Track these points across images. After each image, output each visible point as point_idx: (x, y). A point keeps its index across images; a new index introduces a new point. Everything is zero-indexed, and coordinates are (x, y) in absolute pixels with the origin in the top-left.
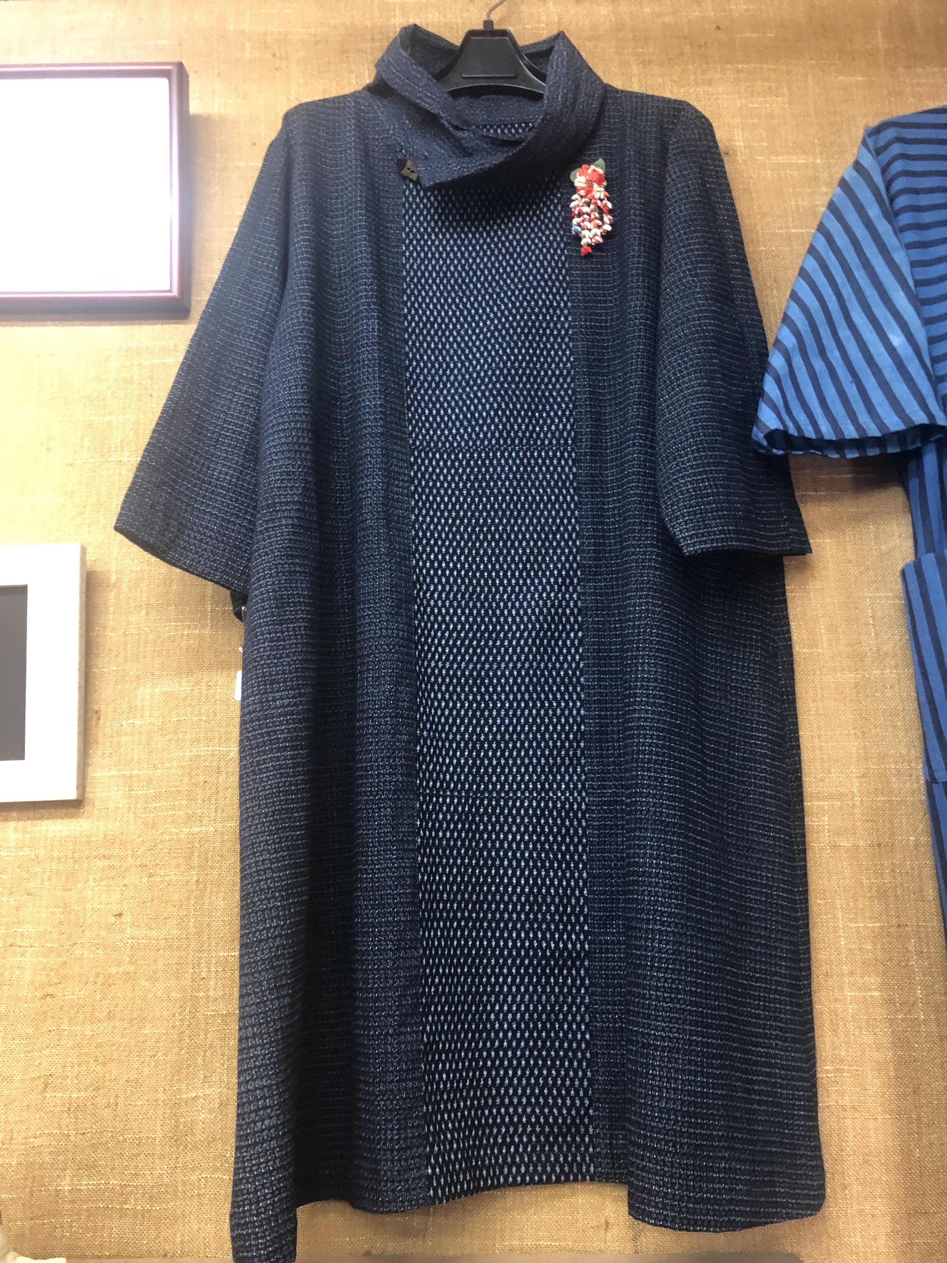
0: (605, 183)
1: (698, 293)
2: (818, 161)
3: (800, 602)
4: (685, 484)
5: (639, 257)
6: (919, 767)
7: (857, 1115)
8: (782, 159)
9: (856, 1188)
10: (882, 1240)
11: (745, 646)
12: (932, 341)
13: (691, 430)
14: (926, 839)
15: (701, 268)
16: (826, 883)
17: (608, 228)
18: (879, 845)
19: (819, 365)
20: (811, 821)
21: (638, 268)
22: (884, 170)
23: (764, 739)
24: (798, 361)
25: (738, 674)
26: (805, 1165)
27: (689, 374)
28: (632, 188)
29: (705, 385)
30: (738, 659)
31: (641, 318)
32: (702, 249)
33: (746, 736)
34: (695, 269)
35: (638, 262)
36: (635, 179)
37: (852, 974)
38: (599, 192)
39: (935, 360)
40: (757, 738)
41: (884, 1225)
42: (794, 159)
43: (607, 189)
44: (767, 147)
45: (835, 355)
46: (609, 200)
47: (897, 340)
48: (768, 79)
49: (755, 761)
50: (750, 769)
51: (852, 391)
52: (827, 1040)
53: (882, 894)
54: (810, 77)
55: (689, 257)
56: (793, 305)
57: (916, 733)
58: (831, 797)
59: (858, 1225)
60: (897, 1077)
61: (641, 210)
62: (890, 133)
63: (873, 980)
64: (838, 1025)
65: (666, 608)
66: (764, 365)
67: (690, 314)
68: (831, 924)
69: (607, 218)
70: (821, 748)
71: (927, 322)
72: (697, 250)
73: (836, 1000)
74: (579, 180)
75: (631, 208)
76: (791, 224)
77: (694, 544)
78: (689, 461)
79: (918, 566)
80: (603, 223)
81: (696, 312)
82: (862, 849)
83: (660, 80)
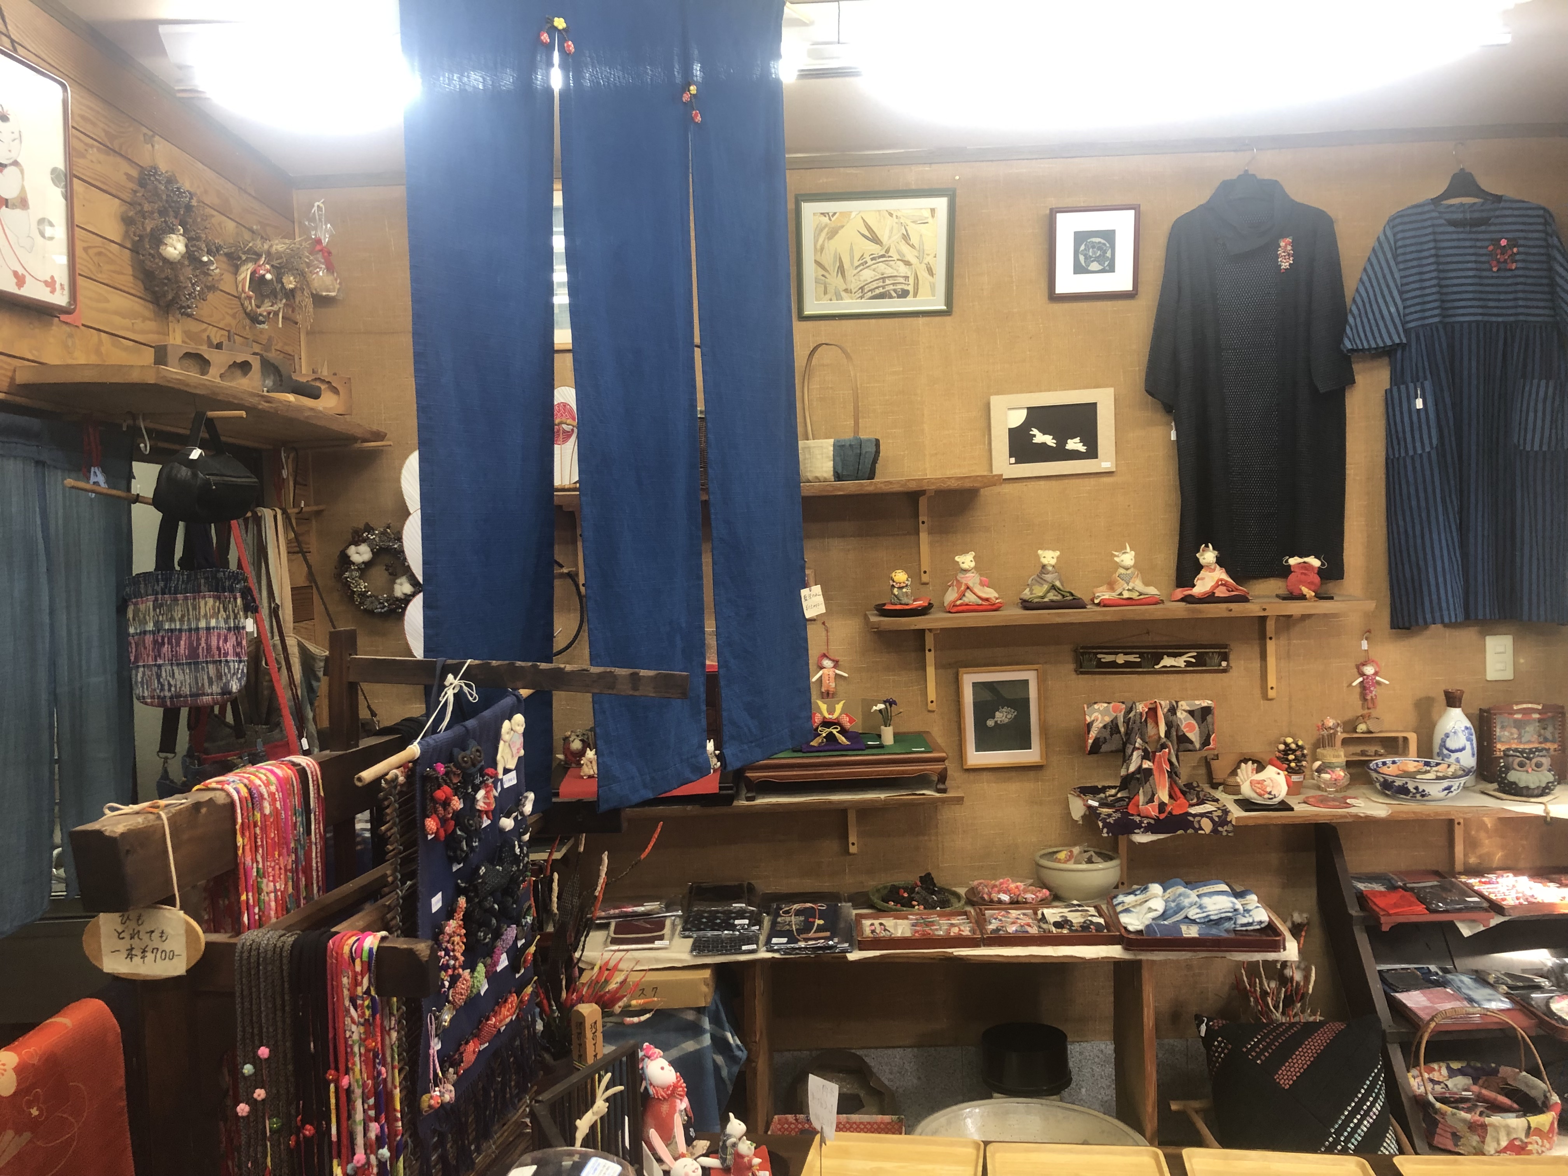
0: (1291, 244)
6: (1384, 453)
12: (1405, 308)
14: (1384, 476)
17: (1291, 262)
19: (1365, 320)
20: (1347, 472)
22: (1394, 235)
24: (1358, 320)
28: (1301, 245)
38: (1289, 248)
39: (1405, 315)
43: (1292, 246)
45: (1371, 316)
46: (1292, 250)
47: (1393, 310)
51: (1375, 329)
56: (1357, 295)
57: (1384, 442)
61: (1304, 254)
62: (1398, 220)
66: (1346, 321)
69: (1291, 258)
71: (1403, 300)
74: (1282, 244)
75: (1300, 254)
79: (1391, 389)
80: (1290, 260)
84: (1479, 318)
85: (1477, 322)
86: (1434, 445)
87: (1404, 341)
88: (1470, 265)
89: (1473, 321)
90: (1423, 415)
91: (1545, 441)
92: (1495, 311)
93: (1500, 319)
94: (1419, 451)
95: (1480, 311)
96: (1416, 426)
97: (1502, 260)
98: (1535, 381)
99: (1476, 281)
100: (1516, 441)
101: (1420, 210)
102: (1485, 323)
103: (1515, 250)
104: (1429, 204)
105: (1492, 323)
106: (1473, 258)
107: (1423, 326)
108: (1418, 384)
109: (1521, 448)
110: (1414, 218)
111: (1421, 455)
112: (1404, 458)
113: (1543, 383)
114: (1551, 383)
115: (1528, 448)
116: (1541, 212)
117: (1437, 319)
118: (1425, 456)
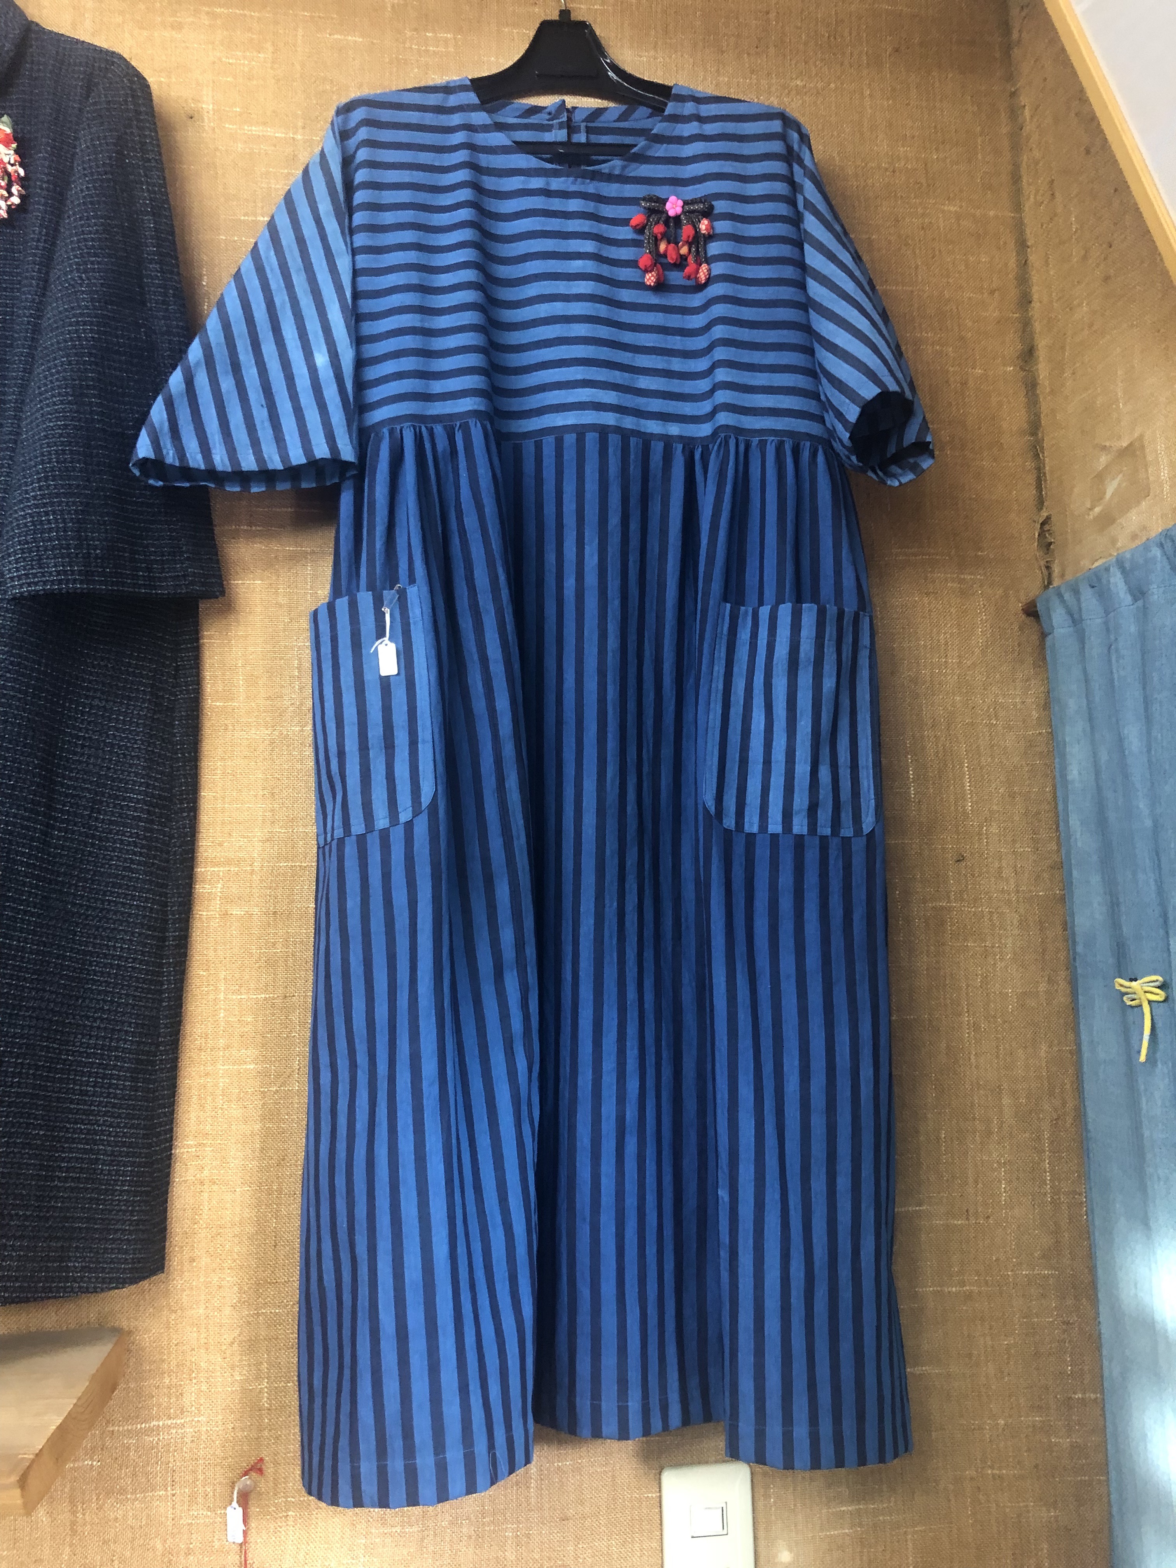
0: (14, 146)
1: (83, 292)
2: (299, 137)
3: (217, 650)
4: (24, 517)
5: (38, 240)
7: (215, 1188)
8: (256, 130)
9: (205, 1260)
10: (227, 1311)
11: (130, 698)
12: (363, 363)
13: (42, 455)
15: (92, 263)
16: (211, 953)
17: (15, 200)
18: (275, 913)
19: (227, 384)
20: (201, 889)
21: (35, 255)
23: (138, 801)
25: (117, 729)
26: (120, 1239)
27: (53, 389)
28: (41, 156)
29: (69, 403)
30: (119, 713)
31: (31, 315)
32: (100, 240)
33: (117, 797)
34: (85, 263)
35: (37, 248)
36: (48, 144)
37: (227, 1047)
38: (8, 154)
40: (131, 800)
41: (231, 1296)
42: (270, 132)
43: (17, 151)
44: (241, 114)
45: (251, 374)
46: (21, 165)
47: (323, 362)
48: (250, 30)
49: (125, 825)
50: (117, 834)
51: (260, 414)
52: (193, 1115)
53: (271, 963)
54: (300, 32)
55: (79, 248)
58: (229, 862)
59: (203, 1297)
60: (262, 1150)
61: (48, 182)
62: (359, 114)
63: (252, 1052)
64: (205, 1099)
65: (13, 655)
67: (67, 317)
68: (211, 997)
69: (15, 189)
70: (223, 810)
71: (363, 340)
72: (93, 240)
73: (207, 1074)
75: (38, 179)
76: (259, 211)
77: (21, 586)
78: (33, 490)
80: (11, 194)
81: (74, 316)
82: (255, 918)
83: (119, 19)
84: (609, 419)
85: (603, 431)
86: (426, 799)
87: (348, 453)
88: (577, 265)
89: (593, 427)
90: (399, 696)
91: (801, 801)
92: (656, 405)
93: (674, 429)
94: (382, 821)
95: (609, 397)
96: (375, 732)
97: (672, 258)
98: (765, 612)
99: (602, 310)
100: (708, 798)
101: (433, 100)
102: (625, 435)
103: (704, 225)
104: (462, 88)
105: (647, 439)
106: (588, 246)
107: (417, 419)
108: (389, 595)
109: (729, 822)
110: (413, 117)
111: (385, 835)
112: (361, 840)
113: (785, 611)
114: (809, 613)
115: (752, 824)
116: (776, 126)
117: (467, 404)
118: (397, 836)
